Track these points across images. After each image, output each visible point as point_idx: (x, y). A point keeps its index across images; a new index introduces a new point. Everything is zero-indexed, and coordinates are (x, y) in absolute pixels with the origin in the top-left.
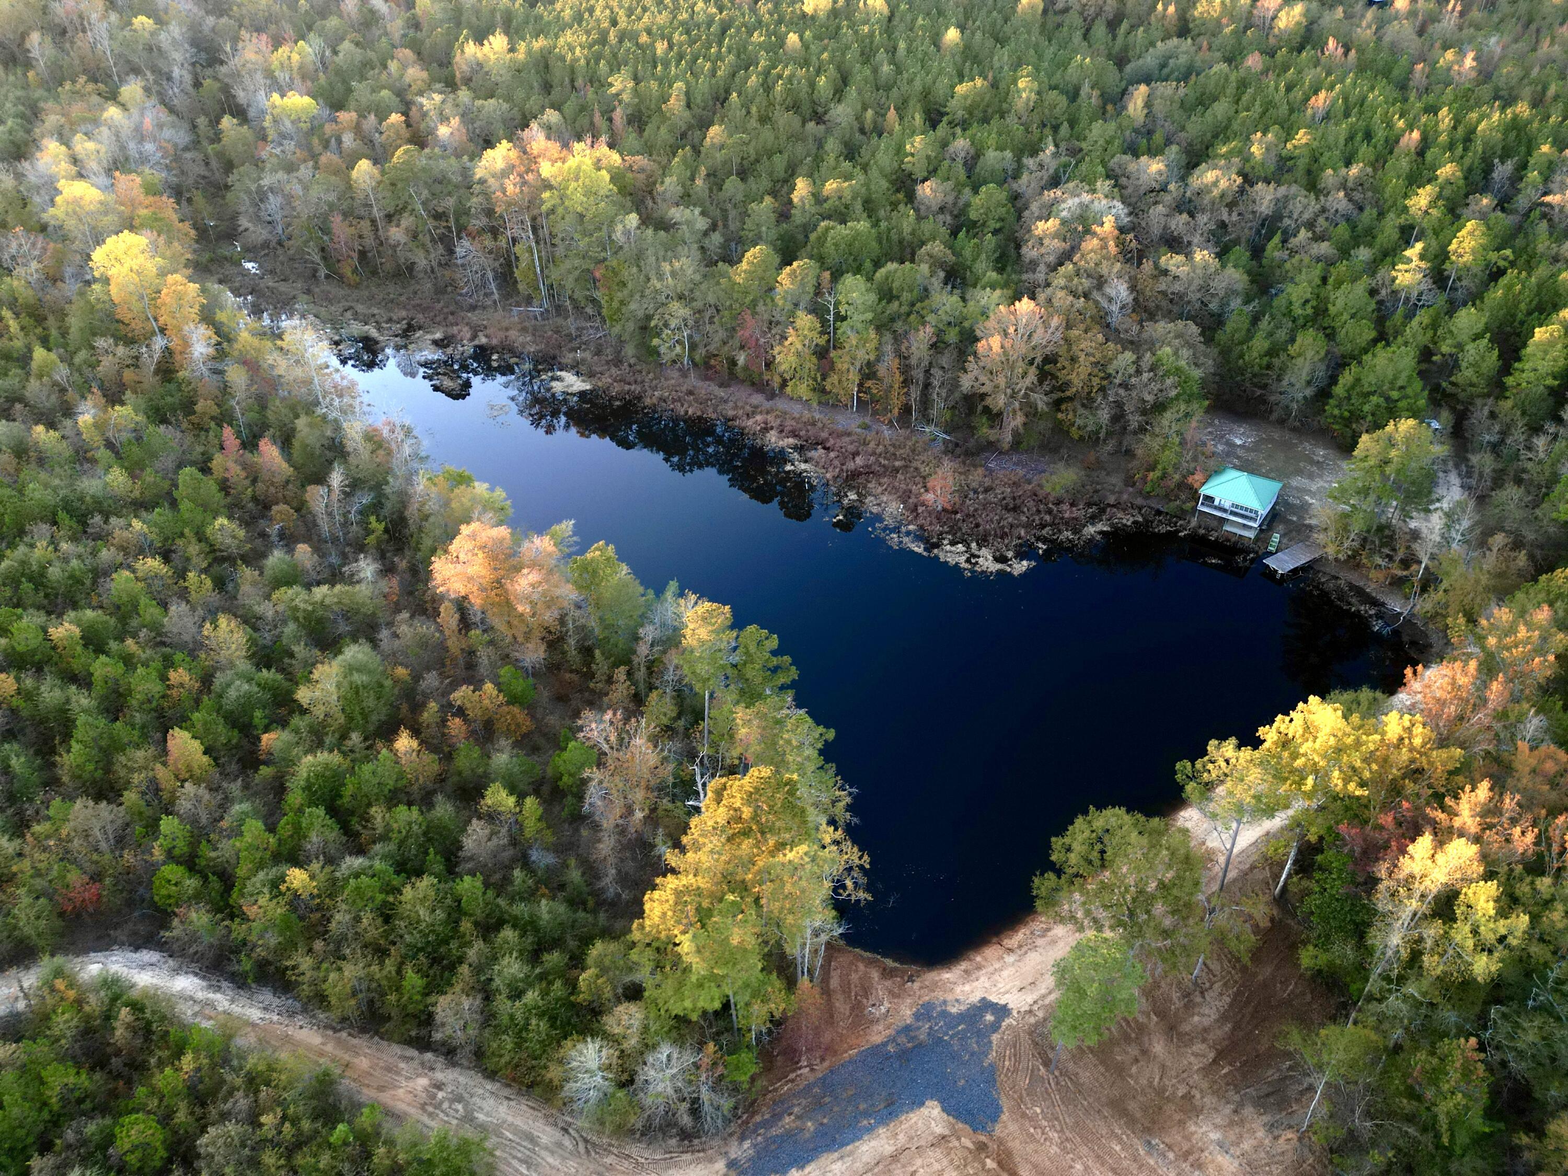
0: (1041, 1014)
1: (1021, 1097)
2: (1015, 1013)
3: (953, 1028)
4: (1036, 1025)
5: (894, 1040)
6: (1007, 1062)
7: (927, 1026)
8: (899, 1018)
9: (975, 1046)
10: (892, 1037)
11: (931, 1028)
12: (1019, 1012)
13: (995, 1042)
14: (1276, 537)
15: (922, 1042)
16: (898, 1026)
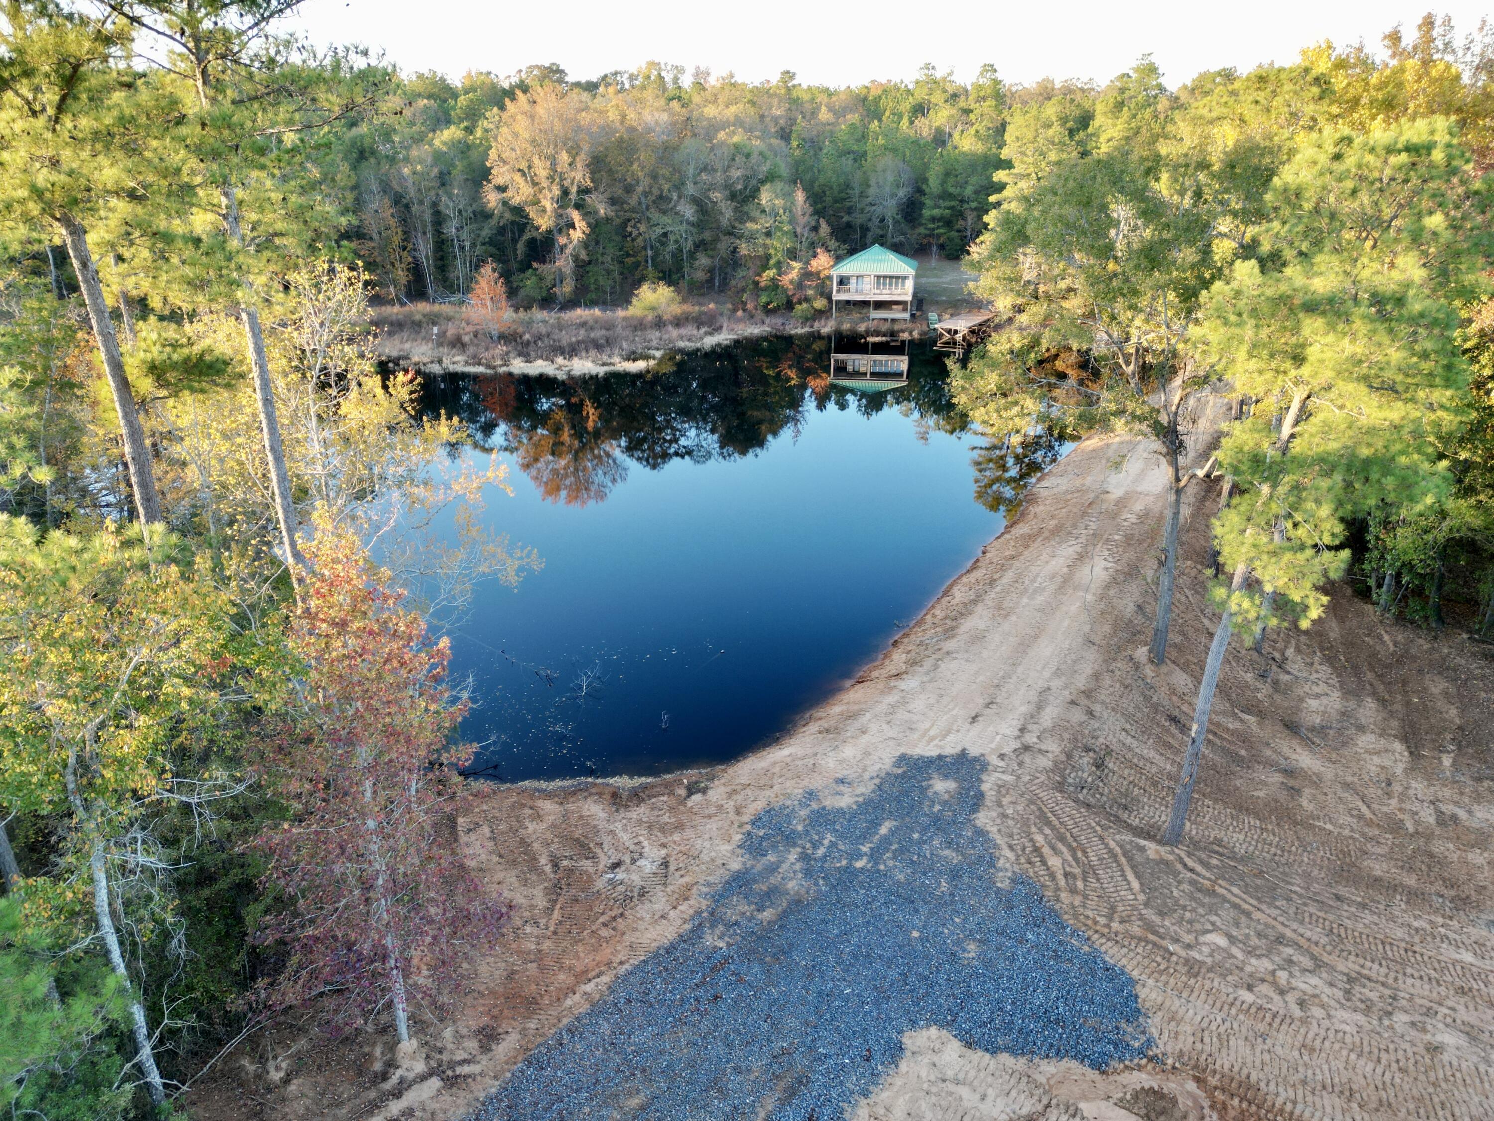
0: (1053, 747)
1: (1150, 927)
2: (994, 760)
3: (864, 837)
4: (1058, 768)
5: (714, 918)
6: (1054, 862)
7: (793, 857)
8: (703, 867)
9: (947, 852)
10: (705, 914)
11: (804, 857)
12: (1002, 756)
13: (994, 829)
14: (933, 316)
15: (797, 893)
16: (709, 885)
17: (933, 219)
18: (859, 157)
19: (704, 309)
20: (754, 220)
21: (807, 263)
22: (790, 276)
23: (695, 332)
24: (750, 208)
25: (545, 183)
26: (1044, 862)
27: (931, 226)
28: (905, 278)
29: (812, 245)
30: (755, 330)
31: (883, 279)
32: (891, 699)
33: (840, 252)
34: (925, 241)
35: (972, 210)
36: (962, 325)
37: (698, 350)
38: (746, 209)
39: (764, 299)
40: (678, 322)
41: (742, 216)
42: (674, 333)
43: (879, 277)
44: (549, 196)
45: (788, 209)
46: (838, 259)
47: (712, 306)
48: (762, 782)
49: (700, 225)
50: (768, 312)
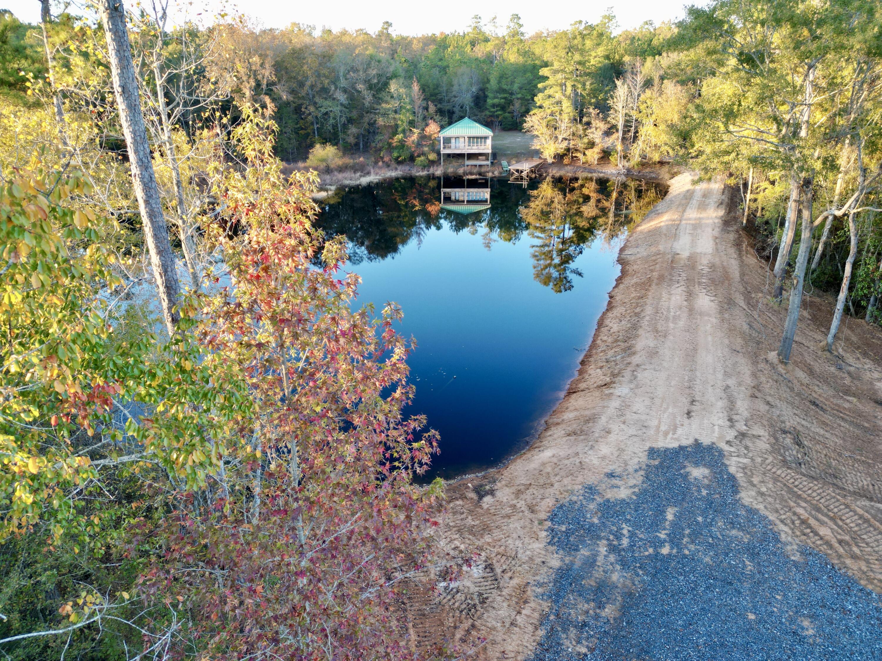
0: (761, 432)
2: (725, 447)
4: (775, 449)
6: (823, 531)
7: (603, 550)
8: (526, 567)
9: (734, 532)
10: (552, 617)
11: (613, 549)
12: (728, 442)
13: (761, 507)
14: (504, 163)
15: (624, 586)
16: (540, 585)
17: (494, 106)
18: (444, 69)
19: (357, 161)
20: (387, 102)
21: (423, 130)
22: (413, 138)
23: (353, 175)
24: (383, 94)
25: (245, 78)
26: (816, 534)
27: (493, 110)
28: (486, 138)
29: (425, 118)
30: (393, 174)
31: (472, 139)
32: (615, 404)
33: (443, 123)
34: (489, 120)
35: (518, 99)
36: (526, 167)
37: (358, 186)
38: (380, 96)
39: (395, 154)
40: (341, 169)
41: (378, 100)
42: (340, 176)
43: (469, 138)
44: (248, 86)
45: (409, 95)
46: (442, 127)
47: (362, 159)
48: (542, 482)
49: (349, 107)
50: (399, 163)
